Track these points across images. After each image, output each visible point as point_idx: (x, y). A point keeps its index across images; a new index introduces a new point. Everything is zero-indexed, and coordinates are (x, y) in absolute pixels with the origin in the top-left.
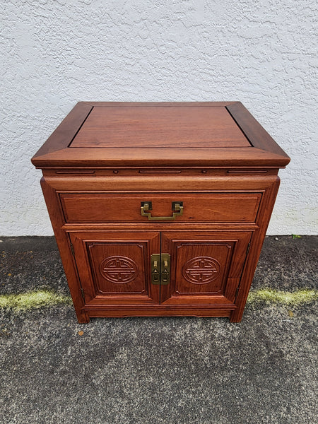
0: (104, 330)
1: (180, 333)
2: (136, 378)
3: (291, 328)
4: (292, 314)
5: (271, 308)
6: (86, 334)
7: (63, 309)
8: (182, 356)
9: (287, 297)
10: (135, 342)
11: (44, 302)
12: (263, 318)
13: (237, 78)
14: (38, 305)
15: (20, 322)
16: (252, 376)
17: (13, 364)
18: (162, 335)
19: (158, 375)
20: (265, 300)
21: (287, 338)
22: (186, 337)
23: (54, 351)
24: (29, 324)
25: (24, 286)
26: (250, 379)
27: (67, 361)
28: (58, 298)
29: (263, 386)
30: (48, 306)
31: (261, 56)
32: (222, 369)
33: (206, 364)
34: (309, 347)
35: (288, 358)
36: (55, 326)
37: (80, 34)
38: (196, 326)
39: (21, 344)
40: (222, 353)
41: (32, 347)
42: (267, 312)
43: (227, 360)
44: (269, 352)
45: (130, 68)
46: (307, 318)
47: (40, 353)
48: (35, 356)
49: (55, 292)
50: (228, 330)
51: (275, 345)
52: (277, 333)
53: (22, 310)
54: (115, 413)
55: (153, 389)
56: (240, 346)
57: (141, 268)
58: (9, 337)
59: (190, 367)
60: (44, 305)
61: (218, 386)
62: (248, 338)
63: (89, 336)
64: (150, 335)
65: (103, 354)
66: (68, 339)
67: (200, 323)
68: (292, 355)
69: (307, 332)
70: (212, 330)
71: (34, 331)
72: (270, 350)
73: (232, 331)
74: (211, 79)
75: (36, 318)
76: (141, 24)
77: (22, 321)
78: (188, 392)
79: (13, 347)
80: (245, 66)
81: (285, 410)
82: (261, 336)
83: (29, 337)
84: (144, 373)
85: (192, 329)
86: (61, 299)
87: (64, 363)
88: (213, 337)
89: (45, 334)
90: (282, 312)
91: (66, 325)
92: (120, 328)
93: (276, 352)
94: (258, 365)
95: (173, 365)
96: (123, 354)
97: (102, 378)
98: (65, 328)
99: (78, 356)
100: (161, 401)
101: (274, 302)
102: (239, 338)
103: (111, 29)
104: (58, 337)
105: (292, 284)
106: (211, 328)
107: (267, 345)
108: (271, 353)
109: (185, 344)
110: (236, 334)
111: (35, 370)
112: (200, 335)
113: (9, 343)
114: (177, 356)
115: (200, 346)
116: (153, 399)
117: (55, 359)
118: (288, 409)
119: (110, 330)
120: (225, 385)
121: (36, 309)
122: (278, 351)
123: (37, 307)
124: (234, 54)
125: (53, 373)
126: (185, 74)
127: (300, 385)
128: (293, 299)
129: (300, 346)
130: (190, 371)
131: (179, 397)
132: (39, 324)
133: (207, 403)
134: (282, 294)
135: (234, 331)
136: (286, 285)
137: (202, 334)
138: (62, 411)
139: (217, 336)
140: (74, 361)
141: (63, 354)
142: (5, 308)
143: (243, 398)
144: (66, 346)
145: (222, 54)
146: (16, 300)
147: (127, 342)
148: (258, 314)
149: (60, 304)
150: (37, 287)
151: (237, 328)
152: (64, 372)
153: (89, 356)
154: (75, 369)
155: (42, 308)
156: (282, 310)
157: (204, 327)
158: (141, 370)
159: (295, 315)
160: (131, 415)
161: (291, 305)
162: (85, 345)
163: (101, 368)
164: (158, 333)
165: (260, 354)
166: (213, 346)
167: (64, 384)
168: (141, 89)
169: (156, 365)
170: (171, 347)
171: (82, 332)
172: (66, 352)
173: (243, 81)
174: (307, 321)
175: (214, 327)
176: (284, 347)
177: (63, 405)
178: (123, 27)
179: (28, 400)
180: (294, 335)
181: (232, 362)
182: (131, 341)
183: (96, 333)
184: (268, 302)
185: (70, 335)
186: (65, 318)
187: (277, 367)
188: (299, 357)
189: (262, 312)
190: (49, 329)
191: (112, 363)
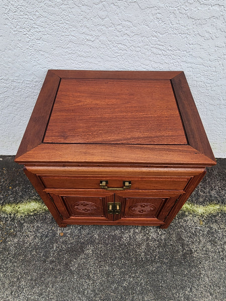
0: (76, 232)
1: (127, 235)
2: (97, 267)
3: (200, 233)
4: (202, 223)
5: (188, 218)
6: (65, 235)
7: (49, 216)
8: (127, 252)
9: (200, 210)
10: (97, 241)
11: (35, 210)
12: (182, 226)
13: (183, 52)
14: (32, 212)
15: (21, 225)
16: (170, 267)
17: (20, 255)
18: (114, 237)
19: (112, 265)
20: (185, 212)
21: (196, 240)
22: (130, 238)
23: (45, 247)
24: (27, 226)
25: (21, 197)
26: (169, 269)
27: (54, 254)
28: (45, 207)
29: (177, 274)
30: (39, 213)
31: (207, 35)
32: (152, 262)
33: (142, 258)
34: (210, 247)
35: (195, 255)
36: (45, 229)
37: (45, 14)
38: (137, 231)
39: (24, 241)
40: (153, 251)
41: (30, 243)
42: (185, 221)
43: (156, 256)
44: (183, 251)
45: (90, 43)
46: (211, 226)
47: (36, 248)
48: (33, 250)
49: (43, 202)
50: (158, 234)
51: (188, 245)
52: (190, 237)
53: (22, 216)
54: (85, 290)
55: (108, 274)
56: (165, 246)
57: (100, 206)
58: (15, 236)
59: (132, 260)
60: (36, 212)
61: (149, 273)
62: (170, 240)
63: (67, 236)
64: (107, 237)
65: (77, 250)
66: (54, 238)
67: (140, 228)
68: (198, 253)
69: (210, 237)
70: (148, 234)
71: (31, 232)
72: (184, 249)
73: (161, 235)
74: (160, 52)
75: (32, 222)
76: (100, 5)
77: (22, 224)
78: (130, 277)
79: (18, 243)
80: (191, 42)
81: (189, 290)
82: (180, 239)
83: (28, 236)
84: (103, 263)
85: (135, 233)
87: (52, 255)
88: (148, 239)
89: (39, 235)
90: (195, 221)
91: (52, 228)
92: (87, 231)
93: (188, 251)
94: (176, 259)
95: (121, 259)
96: (89, 250)
97: (76, 266)
98: (51, 230)
99: (61, 251)
100: (113, 283)
101: (191, 214)
102: (165, 240)
103: (73, 10)
104: (47, 237)
105: (205, 199)
106: (147, 232)
107: (183, 245)
108: (184, 251)
109: (129, 244)
110: (163, 237)
111: (34, 259)
112: (139, 237)
113: (16, 240)
114: (124, 252)
115: (139, 245)
116: (108, 281)
117: (46, 252)
118: (191, 289)
119: (80, 232)
120: (153, 273)
121: (31, 216)
122: (189, 249)
123: (32, 214)
124: (183, 32)
125: (45, 262)
126: (138, 49)
127: (200, 274)
128: (204, 211)
129: (204, 247)
130: (131, 263)
131: (124, 280)
132: (33, 226)
133: (141, 284)
134: (197, 207)
135: (162, 234)
136: (201, 200)
137: (141, 237)
138: (53, 287)
139: (150, 238)
140: (58, 254)
141: (51, 249)
142: (10, 214)
143: (164, 281)
144: (52, 243)
145: (172, 32)
146: (17, 208)
147: (91, 242)
148: (179, 223)
149: (46, 212)
150: (30, 199)
151: (164, 232)
152: (52, 262)
153: (68, 251)
154: (59, 260)
155: (35, 215)
156: (196, 219)
157: (143, 231)
158: (100, 261)
159: (204, 224)
160: (94, 291)
161: (202, 216)
162: (65, 243)
163: (75, 259)
164: (112, 235)
165: (178, 251)
166: (148, 245)
167: (53, 269)
168: (100, 60)
169: (110, 258)
170: (120, 245)
171: (63, 234)
172: (53, 248)
173: (188, 54)
174: (211, 228)
175: (149, 232)
176: (194, 247)
177: (53, 283)
178: (84, 8)
179: (31, 280)
180: (201, 238)
181: (159, 257)
182: (95, 241)
183: (71, 234)
184: (187, 213)
185: (55, 235)
186: (51, 223)
187: (187, 261)
188: (202, 254)
189: (182, 221)
190: (41, 231)
191: (82, 256)
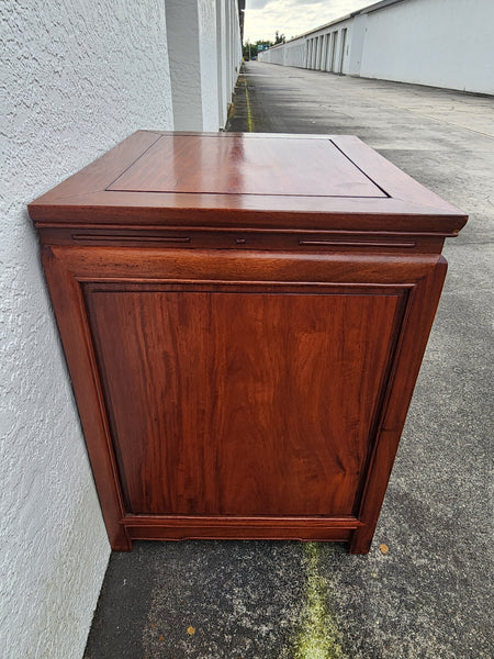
2: (425, 467)
6: (384, 540)
7: (341, 596)
11: (331, 651)
23: (431, 590)
27: (437, 561)
28: (314, 618)
30: (341, 636)
36: (383, 604)
41: (439, 640)
47: (444, 617)
48: (453, 624)
49: (299, 630)
54: (476, 486)
55: (430, 450)
60: (338, 648)
63: (385, 534)
65: (408, 509)
66: (399, 569)
71: (406, 651)
84: (415, 458)
86: (315, 611)
87: (443, 566)
89: (406, 618)
91: (375, 579)
96: (400, 483)
97: (441, 505)
98: (380, 580)
99: (424, 545)
100: (440, 442)
104: (403, 590)
116: (442, 449)
117: (443, 584)
125: (466, 580)
131: (428, 426)
132: (387, 643)
140: (435, 548)
141: (429, 571)
144: (415, 571)
149: (330, 607)
152: (458, 563)
153: (419, 528)
154: (445, 546)
155: (347, 649)
158: (413, 462)
160: (468, 470)
162: (402, 538)
163: (428, 509)
167: (472, 557)
171: (382, 546)
172: (425, 566)
185: (393, 568)
186: (362, 587)
190: (392, 613)
191: (416, 495)
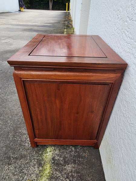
3: (21, 176)
5: (36, 169)
12: (31, 161)
16: (7, 147)
20: (43, 167)
21: (16, 171)
26: (5, 145)
32: (14, 136)
33: (18, 130)
35: (6, 167)
40: (20, 137)
44: (13, 158)
51: (15, 162)
52: (20, 167)
56: (21, 145)
61: (9, 133)
62: (23, 149)
68: (7, 170)
72: (13, 159)
82: (22, 157)
90: (32, 175)
93: (11, 162)
94: (9, 151)
101: (40, 173)
102: (24, 146)
107: (16, 158)
110: (27, 144)
120: (8, 135)
122: (12, 163)
129: (9, 178)
130: (18, 125)
131: (11, 121)
133: (5, 129)
148: (34, 159)
156: (34, 176)
165: (14, 153)
176: (12, 168)
180: (16, 177)
181: (15, 140)
184: (41, 168)
187: (5, 159)
188: (4, 174)
189: (35, 162)
